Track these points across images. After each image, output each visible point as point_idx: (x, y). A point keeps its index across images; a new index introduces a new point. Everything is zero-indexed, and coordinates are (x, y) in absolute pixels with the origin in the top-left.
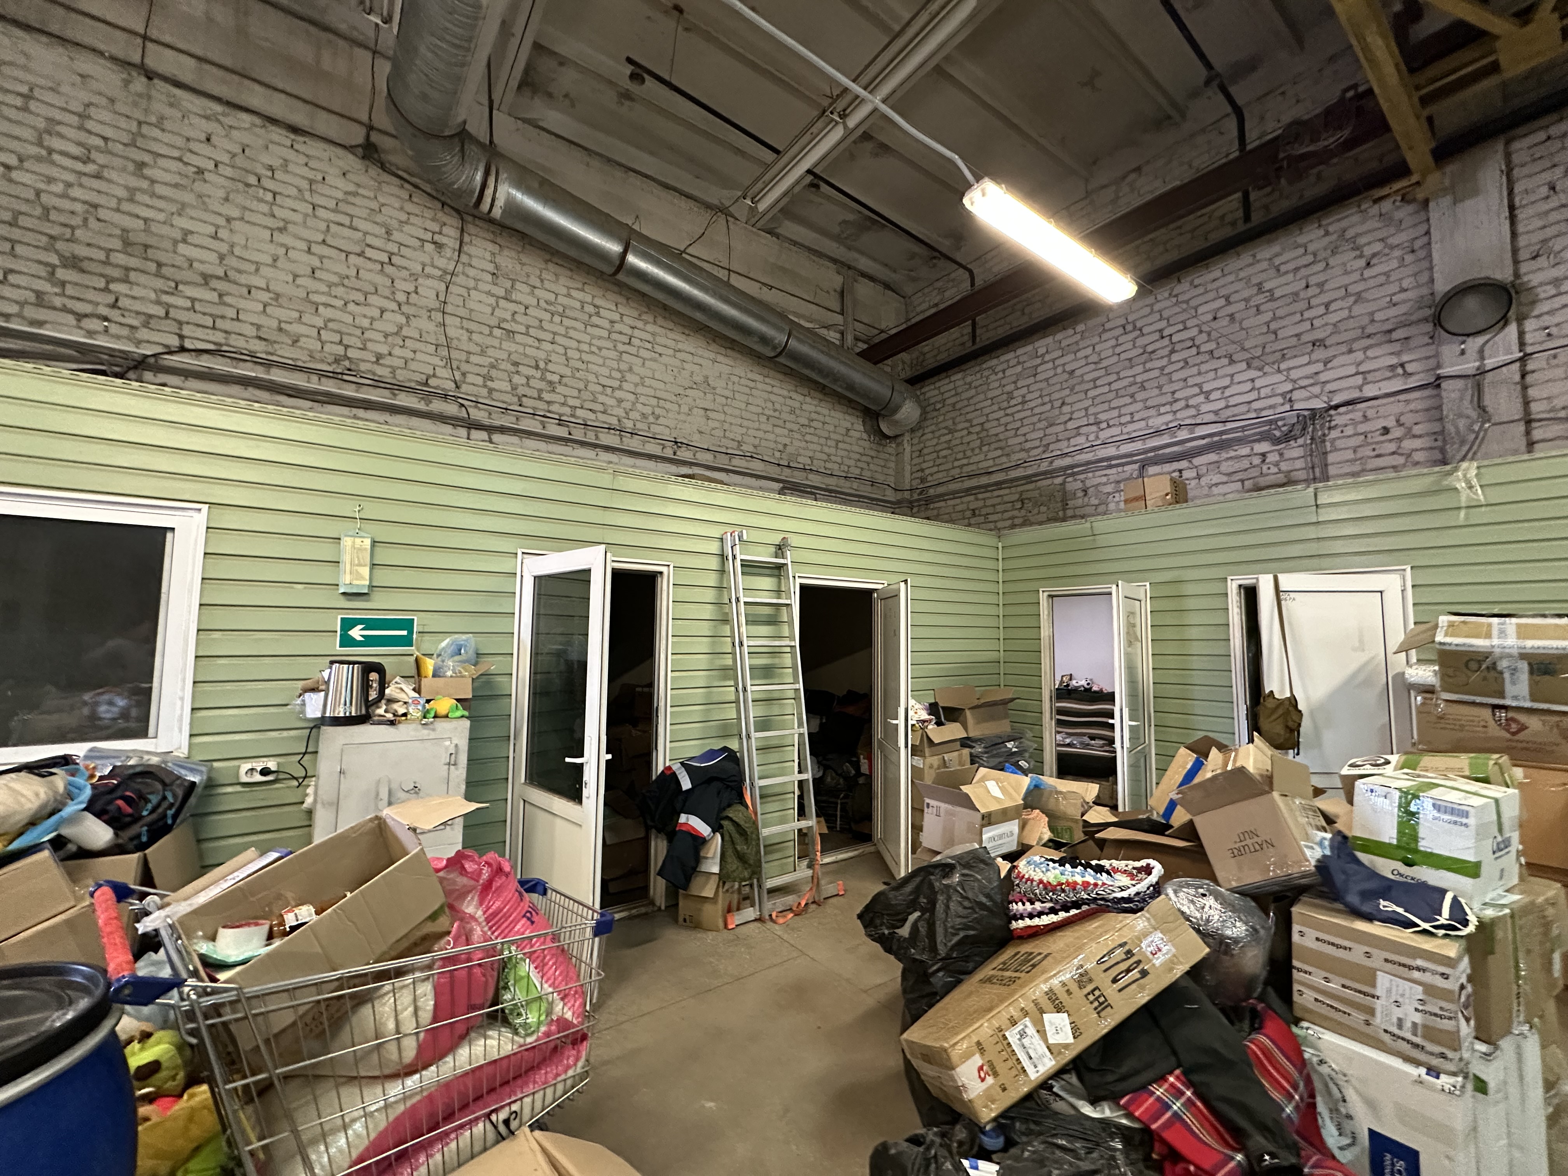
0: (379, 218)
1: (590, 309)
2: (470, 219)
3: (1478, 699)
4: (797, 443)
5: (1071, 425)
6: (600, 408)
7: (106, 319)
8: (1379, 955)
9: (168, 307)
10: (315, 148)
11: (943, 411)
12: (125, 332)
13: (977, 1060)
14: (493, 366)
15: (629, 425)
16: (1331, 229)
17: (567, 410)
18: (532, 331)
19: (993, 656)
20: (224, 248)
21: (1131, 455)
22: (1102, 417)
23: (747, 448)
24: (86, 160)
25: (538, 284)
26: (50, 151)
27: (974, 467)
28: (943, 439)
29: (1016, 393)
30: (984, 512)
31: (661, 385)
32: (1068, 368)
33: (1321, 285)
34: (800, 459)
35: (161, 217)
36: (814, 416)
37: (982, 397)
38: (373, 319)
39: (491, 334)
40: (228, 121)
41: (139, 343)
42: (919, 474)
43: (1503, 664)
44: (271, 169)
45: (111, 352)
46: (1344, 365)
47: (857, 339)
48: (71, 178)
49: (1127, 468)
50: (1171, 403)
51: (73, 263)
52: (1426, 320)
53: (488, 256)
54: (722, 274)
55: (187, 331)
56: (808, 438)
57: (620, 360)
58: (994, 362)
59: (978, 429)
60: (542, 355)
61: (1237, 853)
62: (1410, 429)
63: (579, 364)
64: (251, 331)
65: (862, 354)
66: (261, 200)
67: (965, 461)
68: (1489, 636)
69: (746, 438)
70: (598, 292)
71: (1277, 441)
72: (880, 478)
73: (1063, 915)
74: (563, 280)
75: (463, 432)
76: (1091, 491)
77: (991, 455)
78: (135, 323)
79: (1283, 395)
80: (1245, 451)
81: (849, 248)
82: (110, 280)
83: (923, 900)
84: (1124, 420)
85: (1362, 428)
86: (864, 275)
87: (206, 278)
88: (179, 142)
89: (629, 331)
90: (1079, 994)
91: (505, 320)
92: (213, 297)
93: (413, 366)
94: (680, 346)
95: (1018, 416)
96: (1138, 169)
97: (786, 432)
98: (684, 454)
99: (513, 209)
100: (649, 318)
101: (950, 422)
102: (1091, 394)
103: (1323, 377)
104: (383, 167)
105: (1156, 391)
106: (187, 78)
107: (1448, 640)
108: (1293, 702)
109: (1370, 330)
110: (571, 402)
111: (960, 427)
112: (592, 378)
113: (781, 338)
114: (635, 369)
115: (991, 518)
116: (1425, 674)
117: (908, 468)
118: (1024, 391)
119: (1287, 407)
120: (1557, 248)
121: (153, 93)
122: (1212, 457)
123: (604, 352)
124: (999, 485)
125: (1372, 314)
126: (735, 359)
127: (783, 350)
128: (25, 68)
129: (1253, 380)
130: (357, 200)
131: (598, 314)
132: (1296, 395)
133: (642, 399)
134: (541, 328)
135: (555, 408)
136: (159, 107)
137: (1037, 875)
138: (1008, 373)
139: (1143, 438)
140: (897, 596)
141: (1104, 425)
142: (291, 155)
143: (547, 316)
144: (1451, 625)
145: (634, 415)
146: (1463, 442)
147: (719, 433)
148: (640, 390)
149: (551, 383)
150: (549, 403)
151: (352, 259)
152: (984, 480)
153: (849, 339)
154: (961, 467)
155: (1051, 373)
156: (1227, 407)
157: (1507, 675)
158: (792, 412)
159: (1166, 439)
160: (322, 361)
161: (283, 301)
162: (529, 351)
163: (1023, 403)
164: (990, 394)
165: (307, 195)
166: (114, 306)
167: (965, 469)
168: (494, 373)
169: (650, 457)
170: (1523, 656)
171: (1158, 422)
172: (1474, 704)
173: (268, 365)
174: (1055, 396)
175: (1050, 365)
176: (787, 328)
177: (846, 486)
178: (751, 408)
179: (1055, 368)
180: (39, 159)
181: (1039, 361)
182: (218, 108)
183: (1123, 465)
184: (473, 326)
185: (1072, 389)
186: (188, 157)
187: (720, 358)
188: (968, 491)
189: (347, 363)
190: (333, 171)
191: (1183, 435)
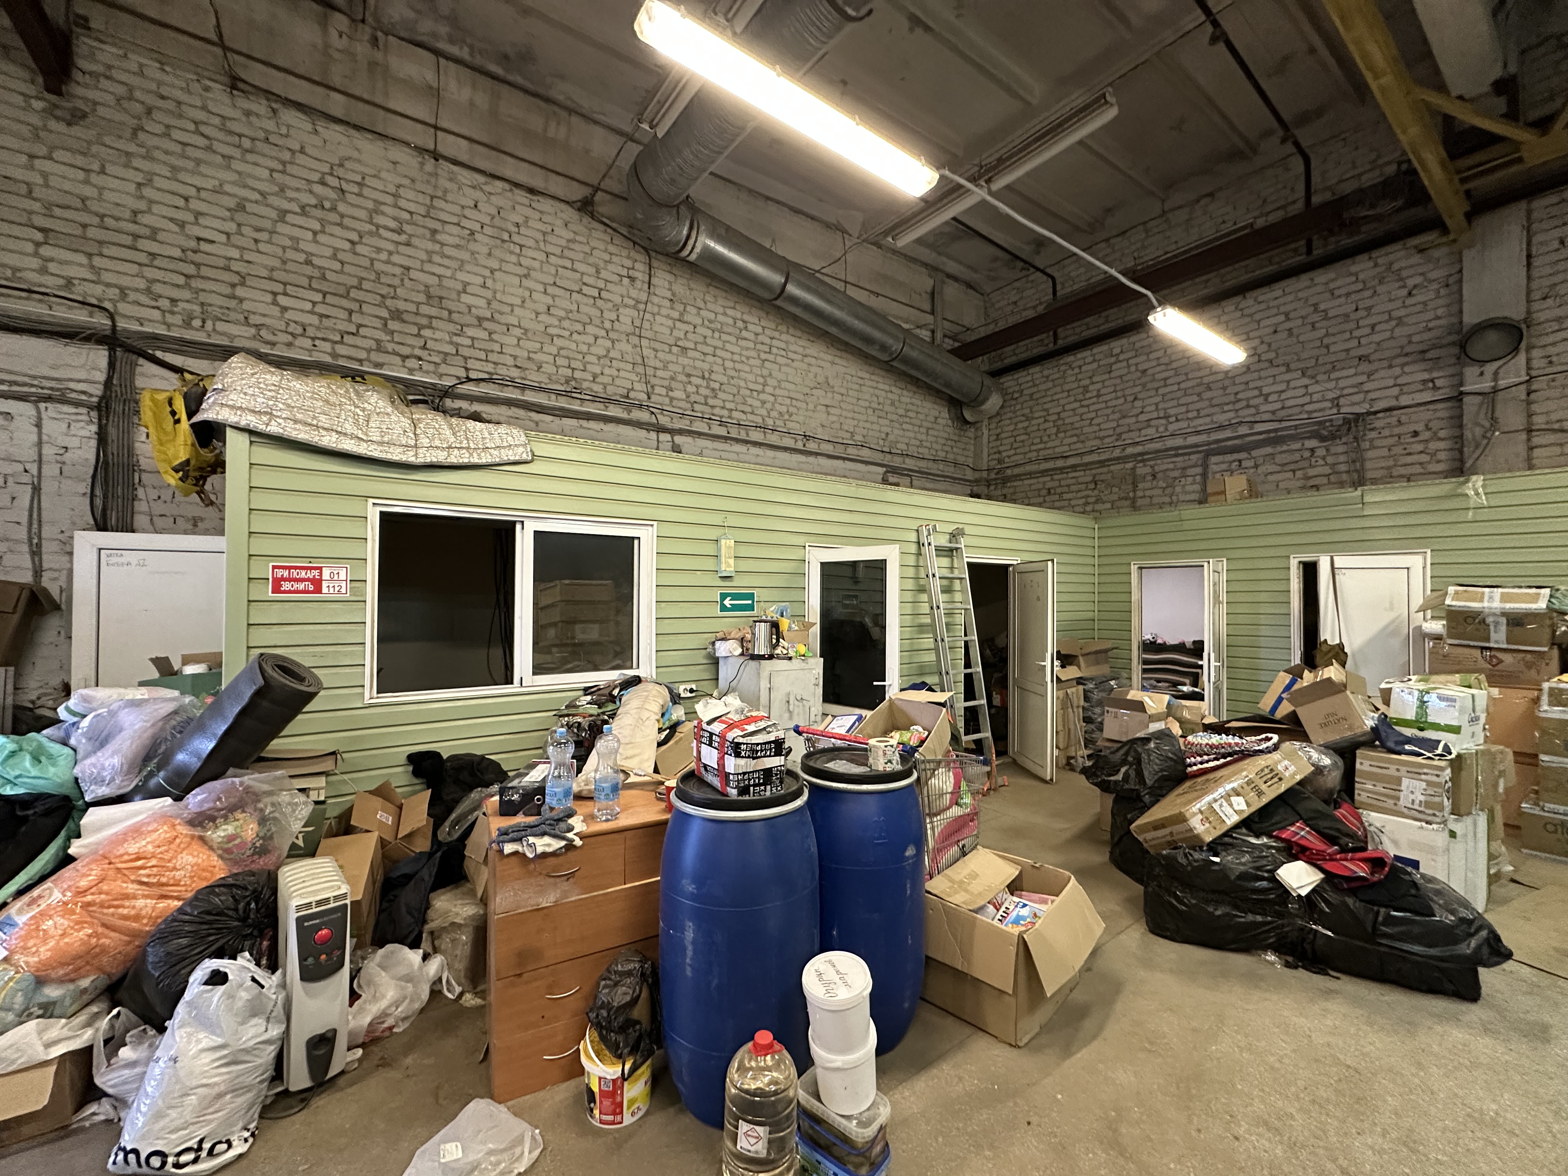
0: (591, 260)
1: (740, 324)
2: (653, 254)
3: (1472, 643)
4: (896, 432)
5: (1142, 418)
6: (749, 409)
7: (420, 359)
8: (1404, 769)
9: (457, 345)
10: (546, 205)
11: (1020, 400)
12: (431, 368)
13: (1200, 817)
14: (672, 379)
15: (770, 422)
16: (1380, 261)
17: (725, 413)
18: (699, 347)
19: (1090, 615)
20: (489, 294)
21: (1196, 446)
22: (1172, 412)
23: (859, 438)
24: (400, 232)
25: (702, 305)
26: (378, 227)
27: (1050, 451)
28: (1020, 426)
29: (1091, 388)
30: (1059, 490)
31: (791, 387)
32: (1141, 367)
33: (1369, 309)
34: (899, 446)
35: (448, 273)
36: (910, 407)
37: (1058, 389)
38: (589, 345)
39: (670, 352)
40: (487, 188)
41: (441, 376)
42: (997, 456)
43: (1490, 620)
44: (517, 225)
45: (424, 384)
46: (1384, 379)
47: (945, 336)
48: (391, 247)
49: (1193, 457)
50: (1234, 403)
51: (397, 315)
52: (1453, 344)
53: (667, 285)
54: (840, 286)
55: (471, 364)
56: (905, 426)
57: (762, 366)
58: (1071, 358)
59: (1055, 417)
60: (706, 366)
61: (1325, 725)
62: (1435, 433)
63: (733, 373)
64: (510, 361)
65: (953, 352)
66: (512, 253)
67: (1042, 446)
68: (1482, 600)
69: (857, 430)
70: (746, 309)
71: (1323, 439)
72: (961, 459)
73: (1222, 761)
74: (721, 302)
75: (653, 435)
76: (1159, 476)
77: (1067, 441)
78: (437, 360)
79: (1332, 400)
80: (1297, 445)
81: (939, 254)
82: (421, 327)
83: (1130, 759)
84: (1190, 415)
85: (1397, 431)
86: (949, 276)
87: (480, 319)
88: (457, 209)
89: (768, 341)
90: (1248, 788)
91: (679, 339)
92: (484, 335)
93: (618, 382)
94: (808, 351)
95: (1092, 408)
96: (1211, 195)
97: (887, 422)
98: (812, 446)
99: (709, 255)
100: (783, 328)
101: (1027, 411)
102: (1161, 391)
103: (1366, 387)
104: (593, 217)
105: (1221, 392)
106: (464, 158)
107: (1454, 603)
108: (1341, 646)
109: (1408, 349)
110: (729, 405)
111: (1037, 415)
112: (742, 384)
113: (896, 346)
114: (774, 374)
115: (1065, 496)
116: (1437, 626)
117: (985, 450)
118: (1099, 385)
119: (1335, 411)
120: (1562, 292)
121: (440, 171)
122: (1269, 450)
123: (752, 362)
124: (1074, 467)
125: (1410, 336)
126: (847, 360)
127: (899, 356)
128: (359, 161)
129: (1306, 387)
130: (576, 246)
131: (746, 328)
133: (780, 400)
134: (705, 343)
135: (717, 411)
136: (444, 183)
137: (1205, 741)
138: (1084, 368)
139: (1208, 431)
140: (1044, 571)
141: (1173, 419)
142: (529, 212)
143: (709, 333)
144: (1456, 593)
145: (774, 414)
146: (1477, 447)
147: (837, 426)
148: (778, 392)
149: (713, 390)
150: (712, 407)
151: (574, 295)
152: (1060, 463)
153: (939, 335)
154: (1038, 451)
155: (1125, 371)
156: (1283, 408)
157: (1492, 628)
158: (893, 404)
159: (1228, 433)
160: (557, 382)
161: (530, 335)
162: (698, 364)
163: (1098, 396)
164: (1066, 387)
165: (542, 244)
166: (424, 347)
167: (1042, 453)
168: (674, 384)
169: (786, 449)
170: (1504, 614)
171: (1222, 418)
172: (1469, 646)
173: (523, 388)
174: (1127, 392)
175: (1124, 364)
176: (901, 336)
177: (934, 468)
178: (861, 403)
179: (1129, 366)
180: (370, 233)
181: (1113, 360)
182: (481, 179)
183: (1189, 454)
184: (657, 345)
185: (1144, 385)
186: (465, 223)
187: (837, 360)
188: (1044, 473)
189: (573, 383)
190: (559, 223)
191: (1243, 430)
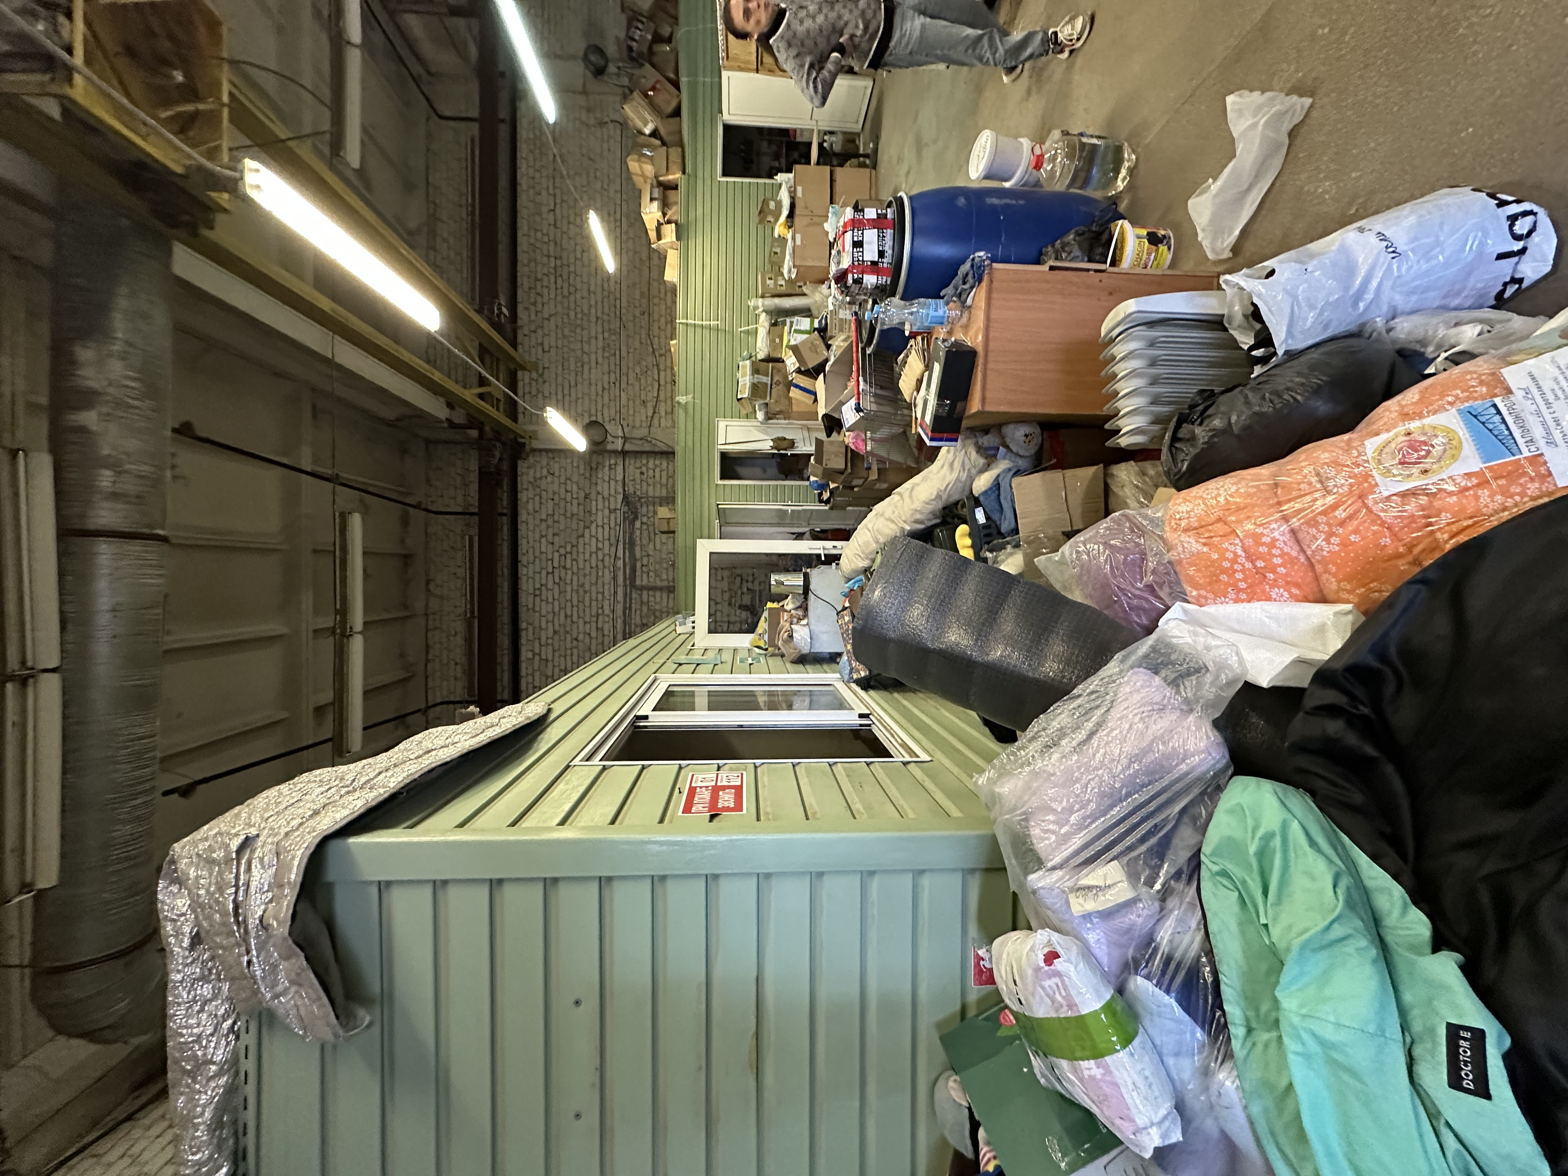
5: (594, 634)
16: (525, 487)
21: (625, 595)
22: (594, 613)
32: (550, 635)
33: (554, 493)
46: (603, 487)
49: (634, 596)
50: (598, 569)
62: (644, 464)
68: (745, 384)
71: (636, 518)
79: (610, 512)
80: (638, 533)
85: (638, 482)
103: (606, 494)
105: (587, 578)
109: (588, 475)
116: (760, 412)
119: (618, 511)
122: (638, 549)
129: (597, 526)
132: (612, 507)
139: (616, 586)
146: (657, 446)
156: (609, 539)
159: (620, 573)
171: (608, 577)
183: (631, 599)
191: (620, 563)
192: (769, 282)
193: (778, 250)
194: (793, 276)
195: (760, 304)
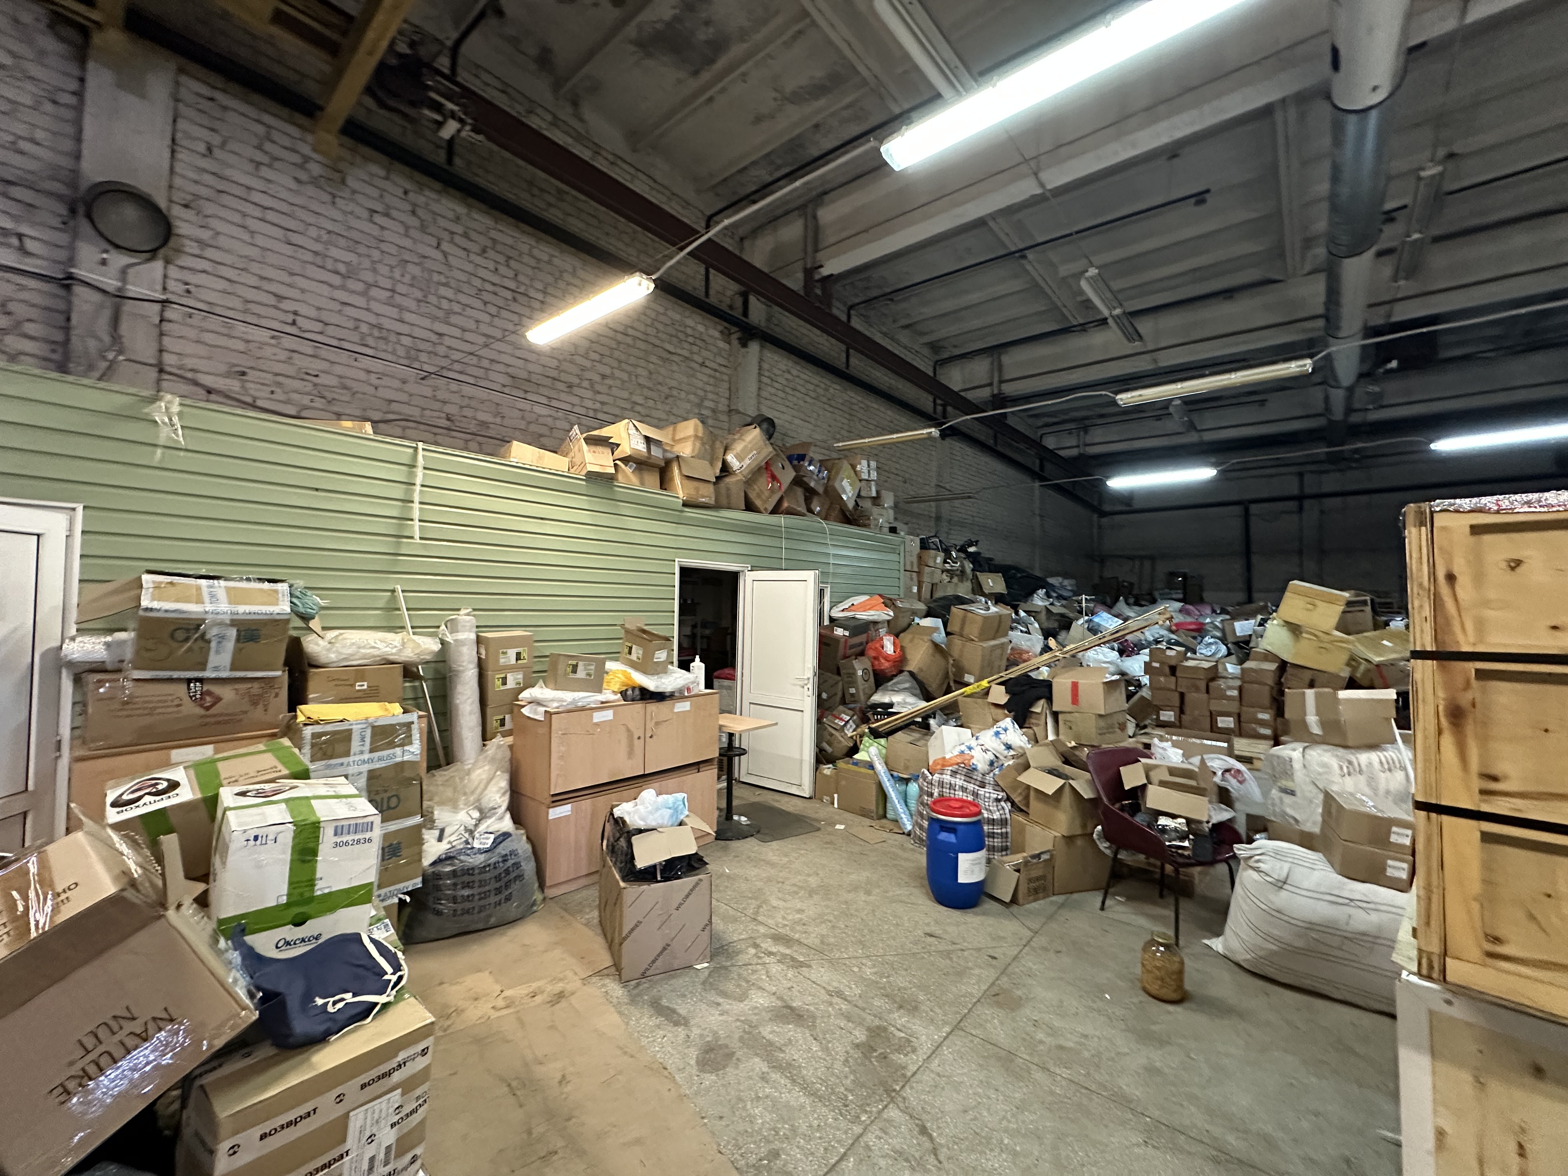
3: (176, 674)
8: (353, 1088)
43: (212, 633)
68: (200, 601)
107: (155, 605)
116: (93, 648)
144: (157, 587)
157: (213, 645)
170: (234, 623)
172: (170, 680)
192: (512, 653)
193: (581, 674)
194: (525, 711)
195: (461, 636)
